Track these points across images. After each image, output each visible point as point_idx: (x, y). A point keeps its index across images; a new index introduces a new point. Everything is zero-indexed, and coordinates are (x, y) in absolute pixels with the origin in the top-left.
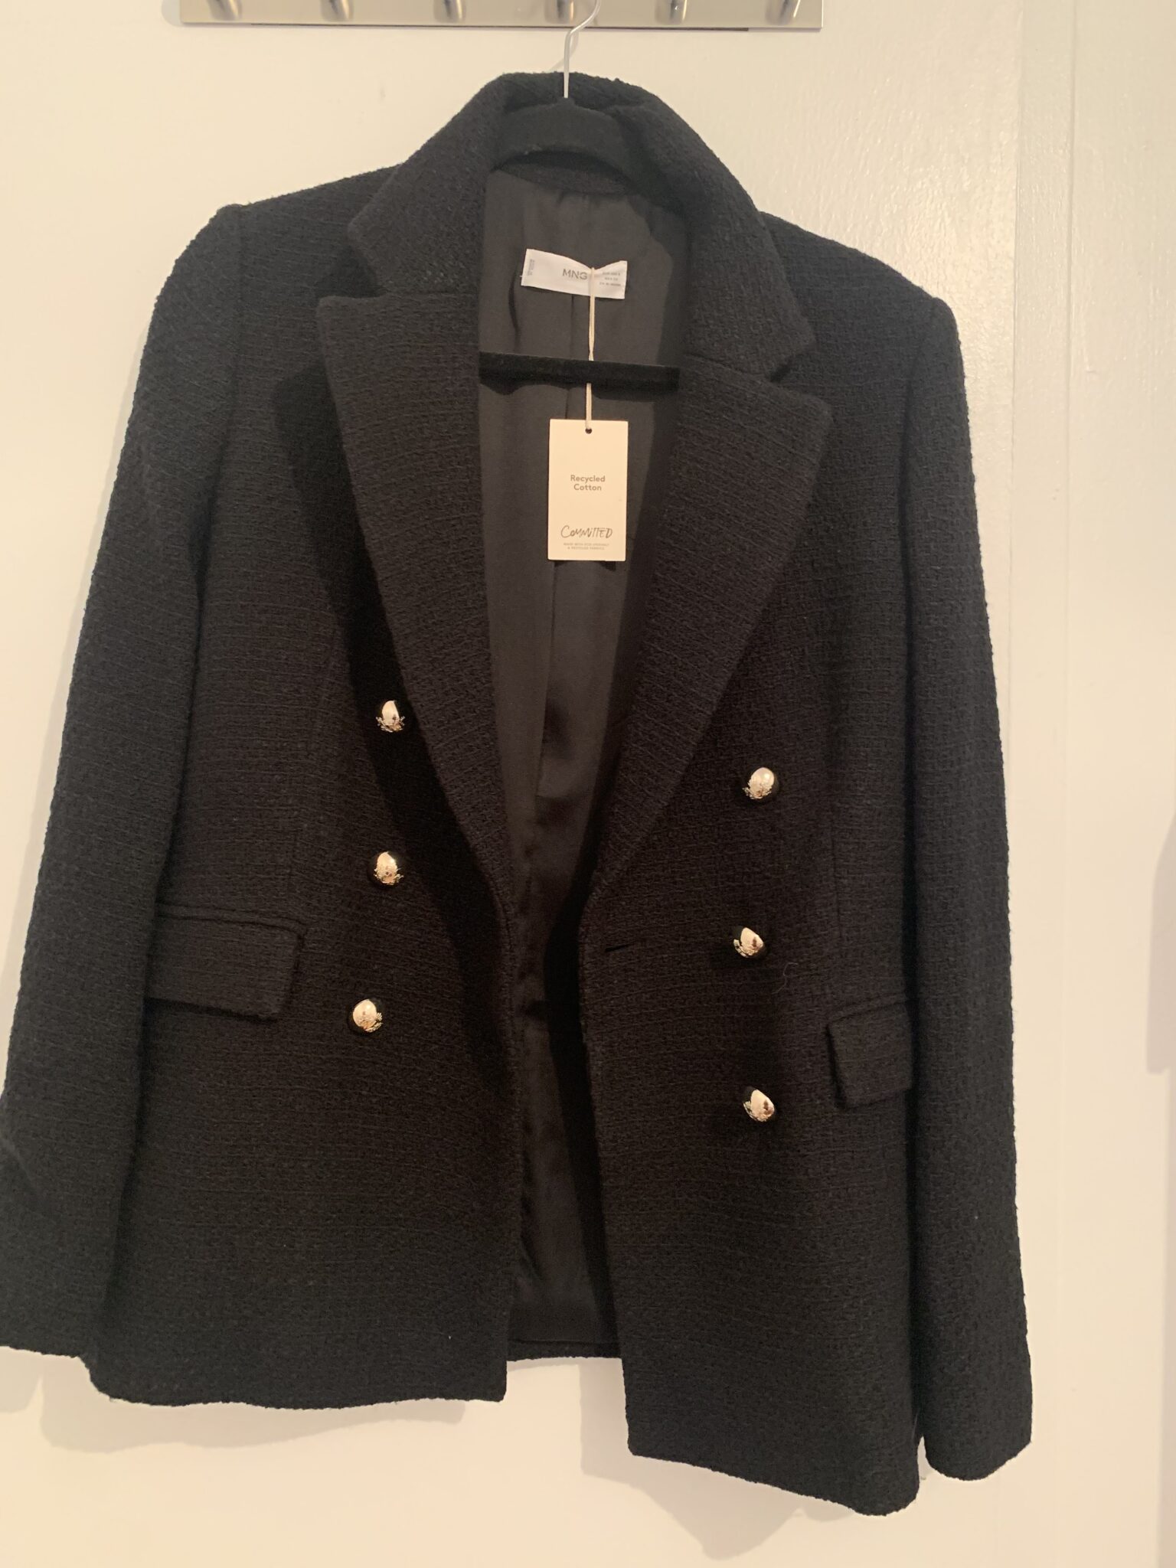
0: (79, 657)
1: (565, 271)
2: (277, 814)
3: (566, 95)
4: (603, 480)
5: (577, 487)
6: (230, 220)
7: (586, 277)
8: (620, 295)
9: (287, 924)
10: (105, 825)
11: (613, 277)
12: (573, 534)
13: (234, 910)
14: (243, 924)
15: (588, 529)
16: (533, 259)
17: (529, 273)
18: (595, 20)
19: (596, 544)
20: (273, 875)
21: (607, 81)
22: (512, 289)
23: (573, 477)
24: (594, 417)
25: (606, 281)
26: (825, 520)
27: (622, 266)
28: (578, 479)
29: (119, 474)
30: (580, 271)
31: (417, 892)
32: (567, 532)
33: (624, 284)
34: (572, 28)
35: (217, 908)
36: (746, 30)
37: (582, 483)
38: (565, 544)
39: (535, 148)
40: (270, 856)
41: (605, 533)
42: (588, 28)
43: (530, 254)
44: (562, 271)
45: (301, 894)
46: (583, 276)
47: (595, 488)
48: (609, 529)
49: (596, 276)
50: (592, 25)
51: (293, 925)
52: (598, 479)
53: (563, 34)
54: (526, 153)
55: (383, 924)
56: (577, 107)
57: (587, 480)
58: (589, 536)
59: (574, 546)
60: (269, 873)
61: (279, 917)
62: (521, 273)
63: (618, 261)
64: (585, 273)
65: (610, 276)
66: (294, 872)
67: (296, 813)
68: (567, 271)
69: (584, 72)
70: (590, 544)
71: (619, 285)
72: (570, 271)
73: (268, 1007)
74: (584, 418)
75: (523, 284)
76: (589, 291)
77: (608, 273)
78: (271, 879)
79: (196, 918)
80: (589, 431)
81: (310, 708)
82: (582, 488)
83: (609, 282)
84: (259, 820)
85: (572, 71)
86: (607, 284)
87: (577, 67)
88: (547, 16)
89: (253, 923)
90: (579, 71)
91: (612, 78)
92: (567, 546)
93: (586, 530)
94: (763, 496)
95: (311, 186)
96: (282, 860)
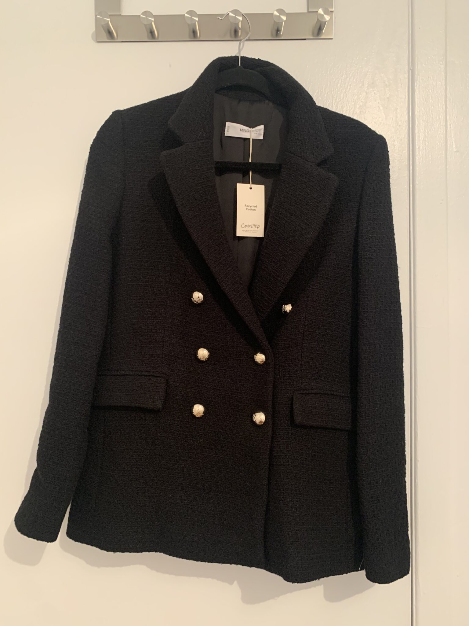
0: (67, 280)
1: (241, 129)
2: (156, 335)
3: (240, 65)
4: (256, 207)
5: (247, 209)
6: (117, 115)
7: (249, 131)
8: (261, 138)
9: (162, 375)
10: (77, 342)
11: (259, 131)
12: (246, 226)
13: (143, 371)
14: (147, 376)
15: (251, 225)
16: (229, 125)
17: (228, 131)
18: (249, 37)
19: (254, 231)
20: (156, 358)
21: (255, 59)
22: (221, 137)
23: (245, 205)
24: (252, 183)
25: (256, 133)
26: (330, 217)
27: (262, 127)
28: (247, 206)
29: (79, 211)
30: (247, 129)
31: (216, 363)
32: (243, 226)
33: (263, 134)
34: (241, 40)
35: (136, 371)
36: (305, 39)
37: (249, 208)
38: (243, 230)
39: (229, 84)
40: (155, 351)
41: (257, 227)
42: (247, 40)
43: (228, 124)
44: (240, 130)
45: (166, 364)
46: (248, 131)
47: (253, 210)
48: (258, 225)
49: (253, 131)
50: (248, 39)
51: (164, 376)
52: (254, 207)
53: (238, 42)
54: (226, 86)
55: (204, 376)
56: (244, 69)
57: (250, 207)
58: (251, 227)
59: (246, 231)
60: (154, 357)
61: (159, 373)
62: (225, 131)
63: (260, 125)
64: (248, 130)
65: (258, 131)
66: (164, 356)
67: (163, 335)
68: (242, 129)
69: (246, 56)
70: (252, 231)
71: (261, 134)
72: (243, 129)
73: (157, 405)
74: (249, 183)
75: (226, 135)
76: (250, 136)
77: (257, 130)
78: (155, 359)
79: (129, 375)
80: (251, 188)
81: (165, 296)
82: (249, 210)
83: (257, 133)
84: (150, 338)
85: (242, 55)
86: (257, 134)
87: (243, 54)
88: (231, 36)
89: (150, 376)
90: (245, 56)
91: (257, 58)
92: (243, 231)
93: (250, 225)
94: (311, 209)
95: (146, 102)
96: (159, 352)
